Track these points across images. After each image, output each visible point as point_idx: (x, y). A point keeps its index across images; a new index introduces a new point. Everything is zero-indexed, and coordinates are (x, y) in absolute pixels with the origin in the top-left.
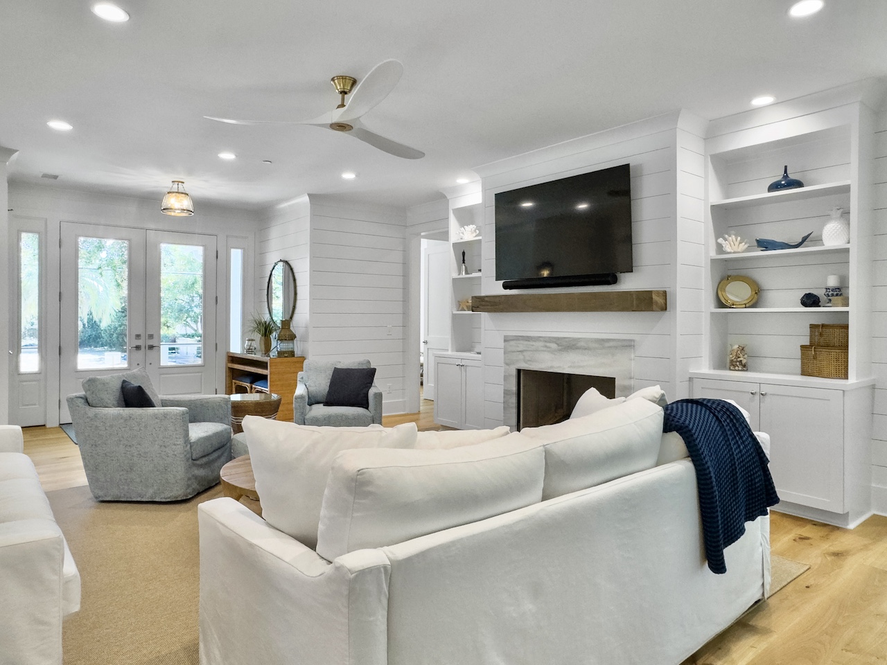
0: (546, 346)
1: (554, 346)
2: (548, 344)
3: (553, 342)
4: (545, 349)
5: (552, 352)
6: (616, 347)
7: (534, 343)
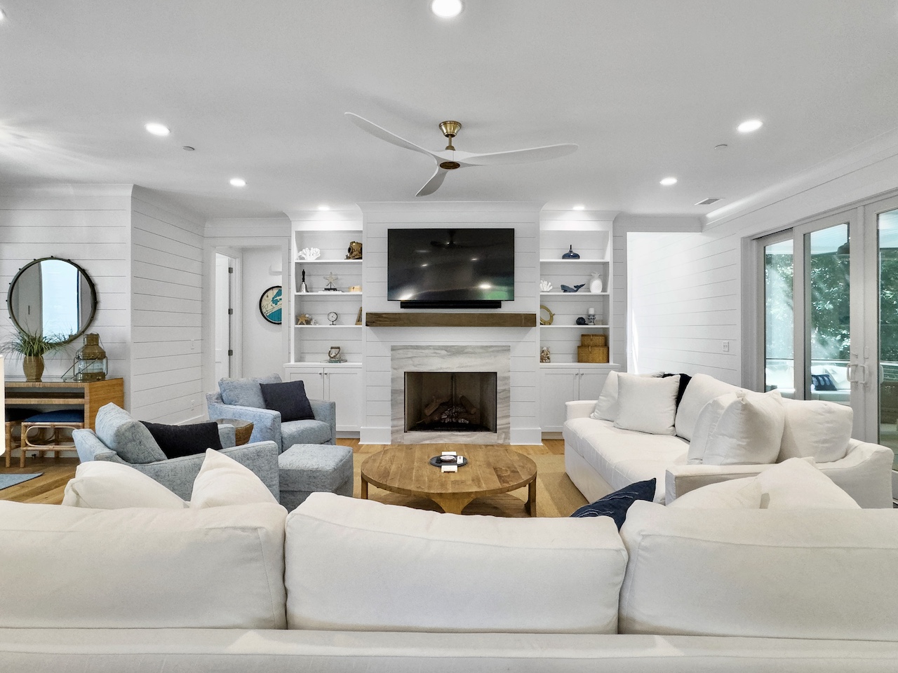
0: (435, 353)
1: (444, 352)
2: (437, 351)
3: (442, 349)
4: (434, 355)
5: (443, 357)
6: (498, 351)
7: (423, 351)
